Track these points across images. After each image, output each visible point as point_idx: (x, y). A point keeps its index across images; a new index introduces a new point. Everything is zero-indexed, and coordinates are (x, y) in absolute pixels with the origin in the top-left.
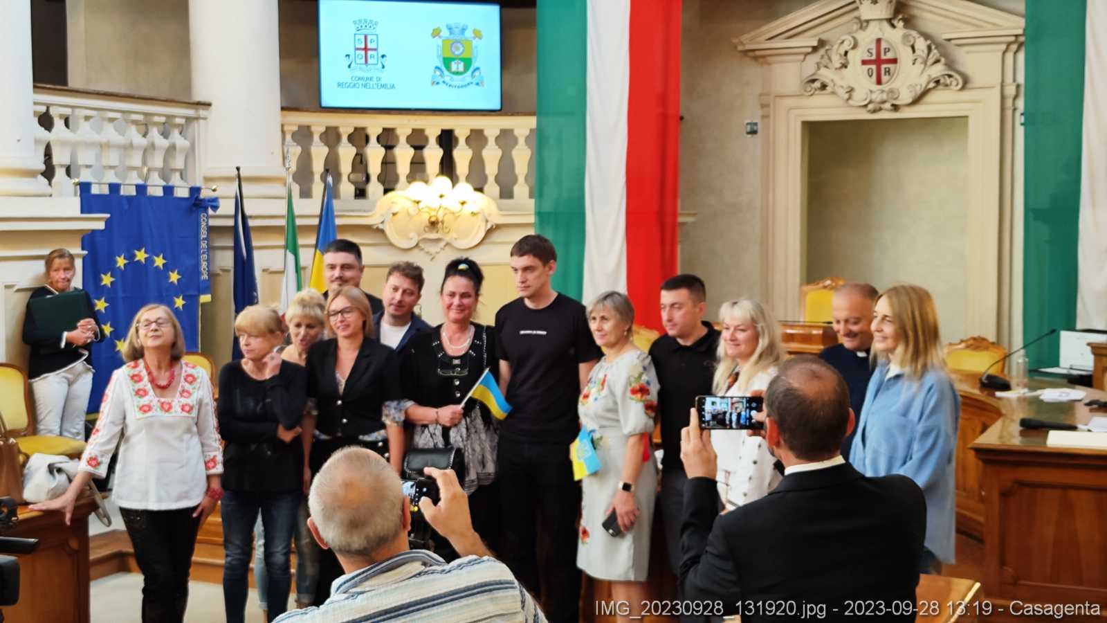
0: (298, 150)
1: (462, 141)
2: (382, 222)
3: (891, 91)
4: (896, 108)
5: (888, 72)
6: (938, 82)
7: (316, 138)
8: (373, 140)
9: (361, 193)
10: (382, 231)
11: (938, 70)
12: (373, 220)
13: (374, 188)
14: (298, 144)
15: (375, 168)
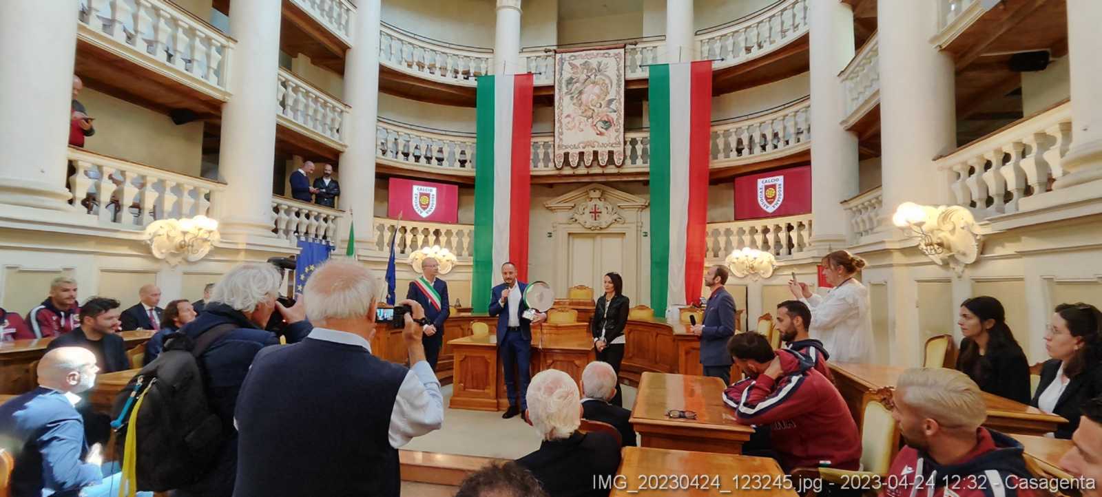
0: (379, 233)
1: (443, 234)
2: (412, 262)
3: (600, 223)
4: (601, 228)
5: (598, 216)
6: (616, 220)
7: (386, 228)
8: (408, 231)
9: (403, 252)
10: (411, 266)
11: (615, 216)
12: (408, 261)
13: (408, 249)
14: (379, 230)
15: (408, 242)
